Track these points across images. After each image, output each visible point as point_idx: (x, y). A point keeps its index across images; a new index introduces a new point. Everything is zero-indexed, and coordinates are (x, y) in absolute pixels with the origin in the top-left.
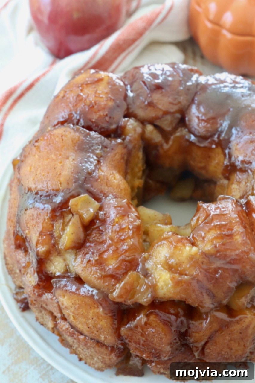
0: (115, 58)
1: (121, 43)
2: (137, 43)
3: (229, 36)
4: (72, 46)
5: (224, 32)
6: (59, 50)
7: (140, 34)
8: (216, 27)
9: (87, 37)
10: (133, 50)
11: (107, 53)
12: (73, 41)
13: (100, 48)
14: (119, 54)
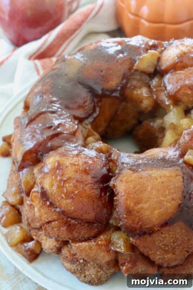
0: (61, 45)
1: (65, 32)
2: (77, 32)
3: (147, 24)
4: (28, 37)
5: (143, 21)
6: (18, 40)
7: (79, 25)
8: (136, 18)
9: (39, 29)
10: (75, 38)
11: (55, 40)
12: (28, 33)
13: (49, 36)
14: (64, 41)
